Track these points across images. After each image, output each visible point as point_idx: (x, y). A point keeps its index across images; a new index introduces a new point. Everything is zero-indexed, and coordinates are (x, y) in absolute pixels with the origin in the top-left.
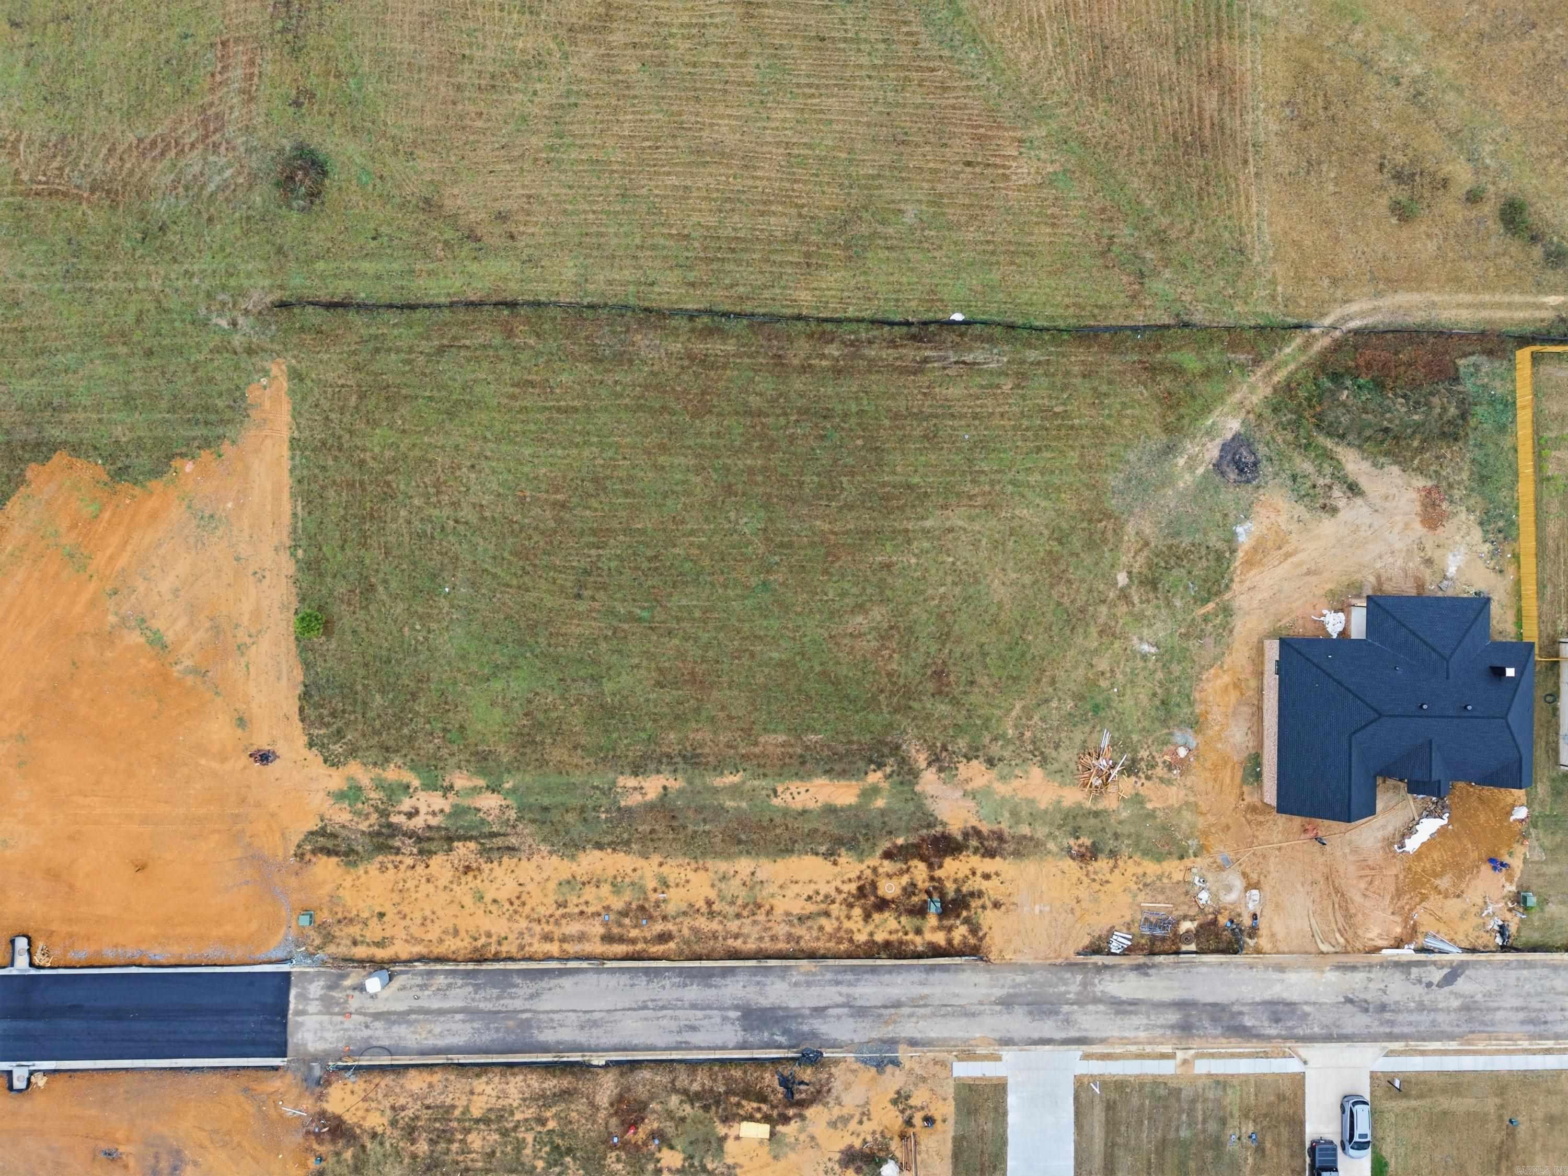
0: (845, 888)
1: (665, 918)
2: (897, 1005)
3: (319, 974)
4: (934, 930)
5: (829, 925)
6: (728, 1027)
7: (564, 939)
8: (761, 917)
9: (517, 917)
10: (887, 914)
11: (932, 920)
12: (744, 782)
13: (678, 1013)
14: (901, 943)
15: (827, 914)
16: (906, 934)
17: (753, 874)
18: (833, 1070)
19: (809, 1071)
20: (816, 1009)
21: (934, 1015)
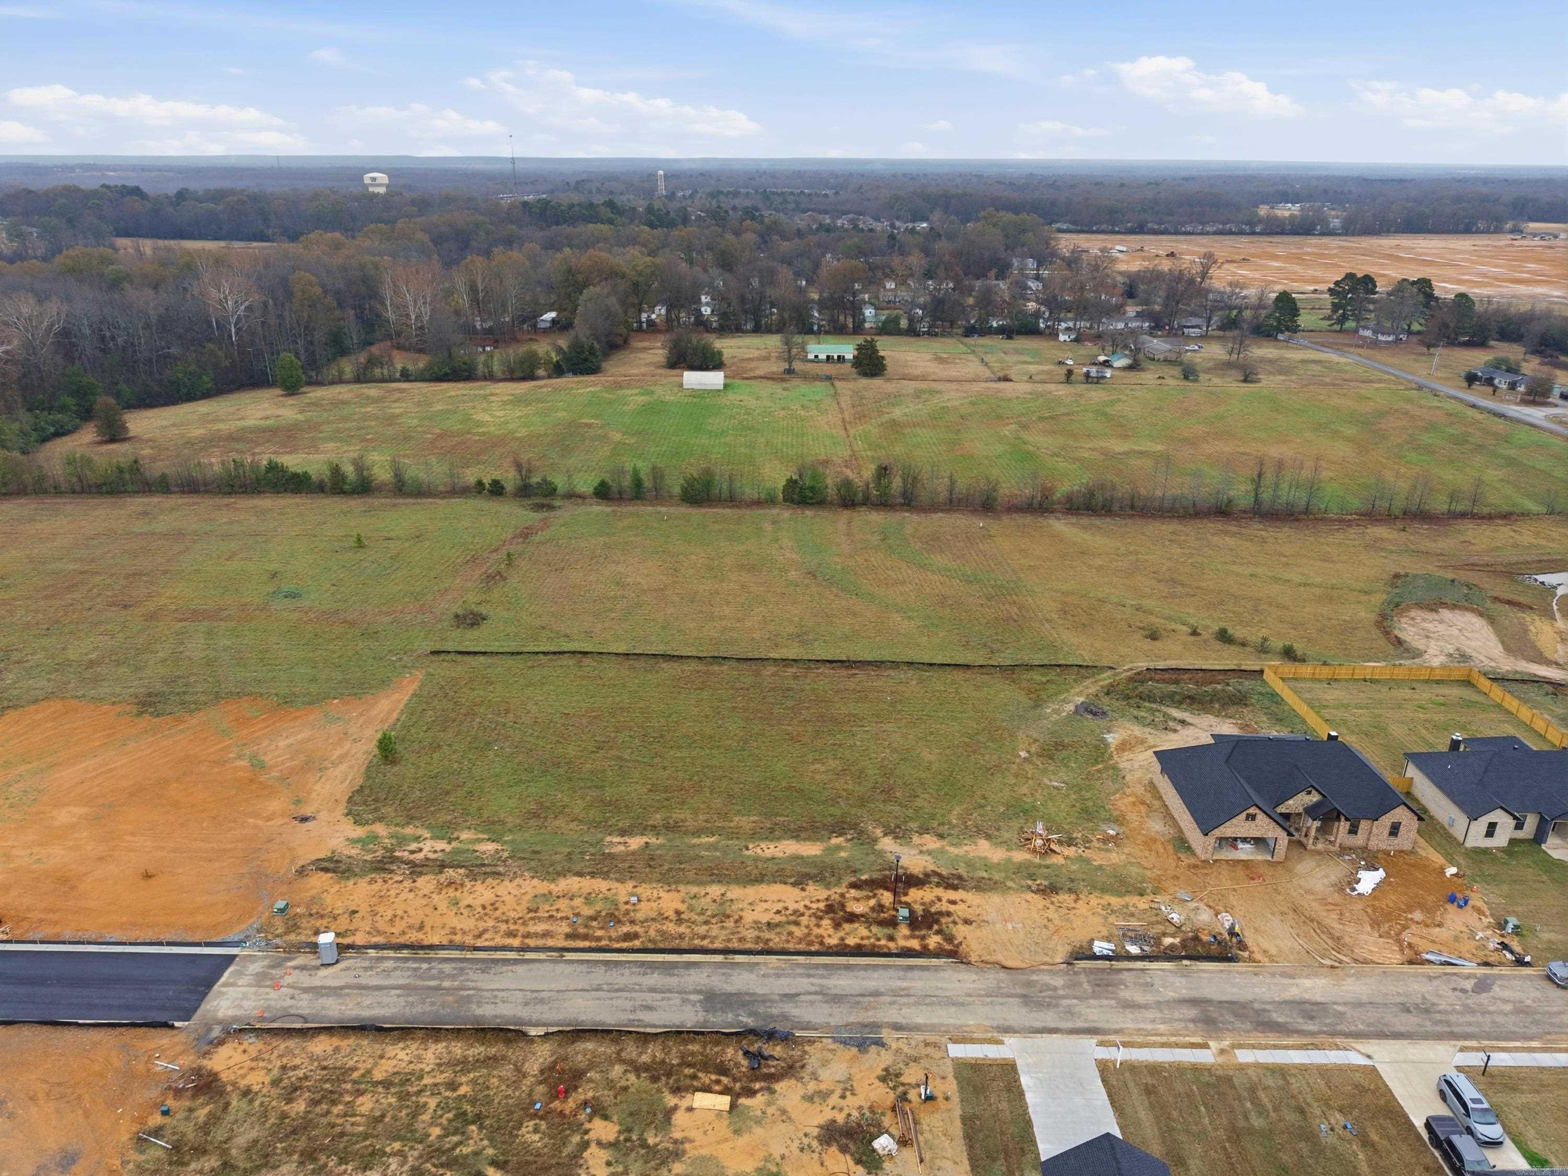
0: (814, 906)
1: (632, 922)
2: (876, 994)
3: (265, 957)
4: (906, 938)
5: (798, 932)
6: (688, 1008)
7: (528, 935)
8: (730, 924)
9: (486, 918)
10: (856, 925)
11: (904, 930)
12: (718, 842)
13: (634, 995)
14: (874, 946)
15: (797, 923)
16: (879, 940)
17: (723, 895)
18: (807, 1048)
19: (778, 1048)
20: (786, 995)
21: (917, 1004)
